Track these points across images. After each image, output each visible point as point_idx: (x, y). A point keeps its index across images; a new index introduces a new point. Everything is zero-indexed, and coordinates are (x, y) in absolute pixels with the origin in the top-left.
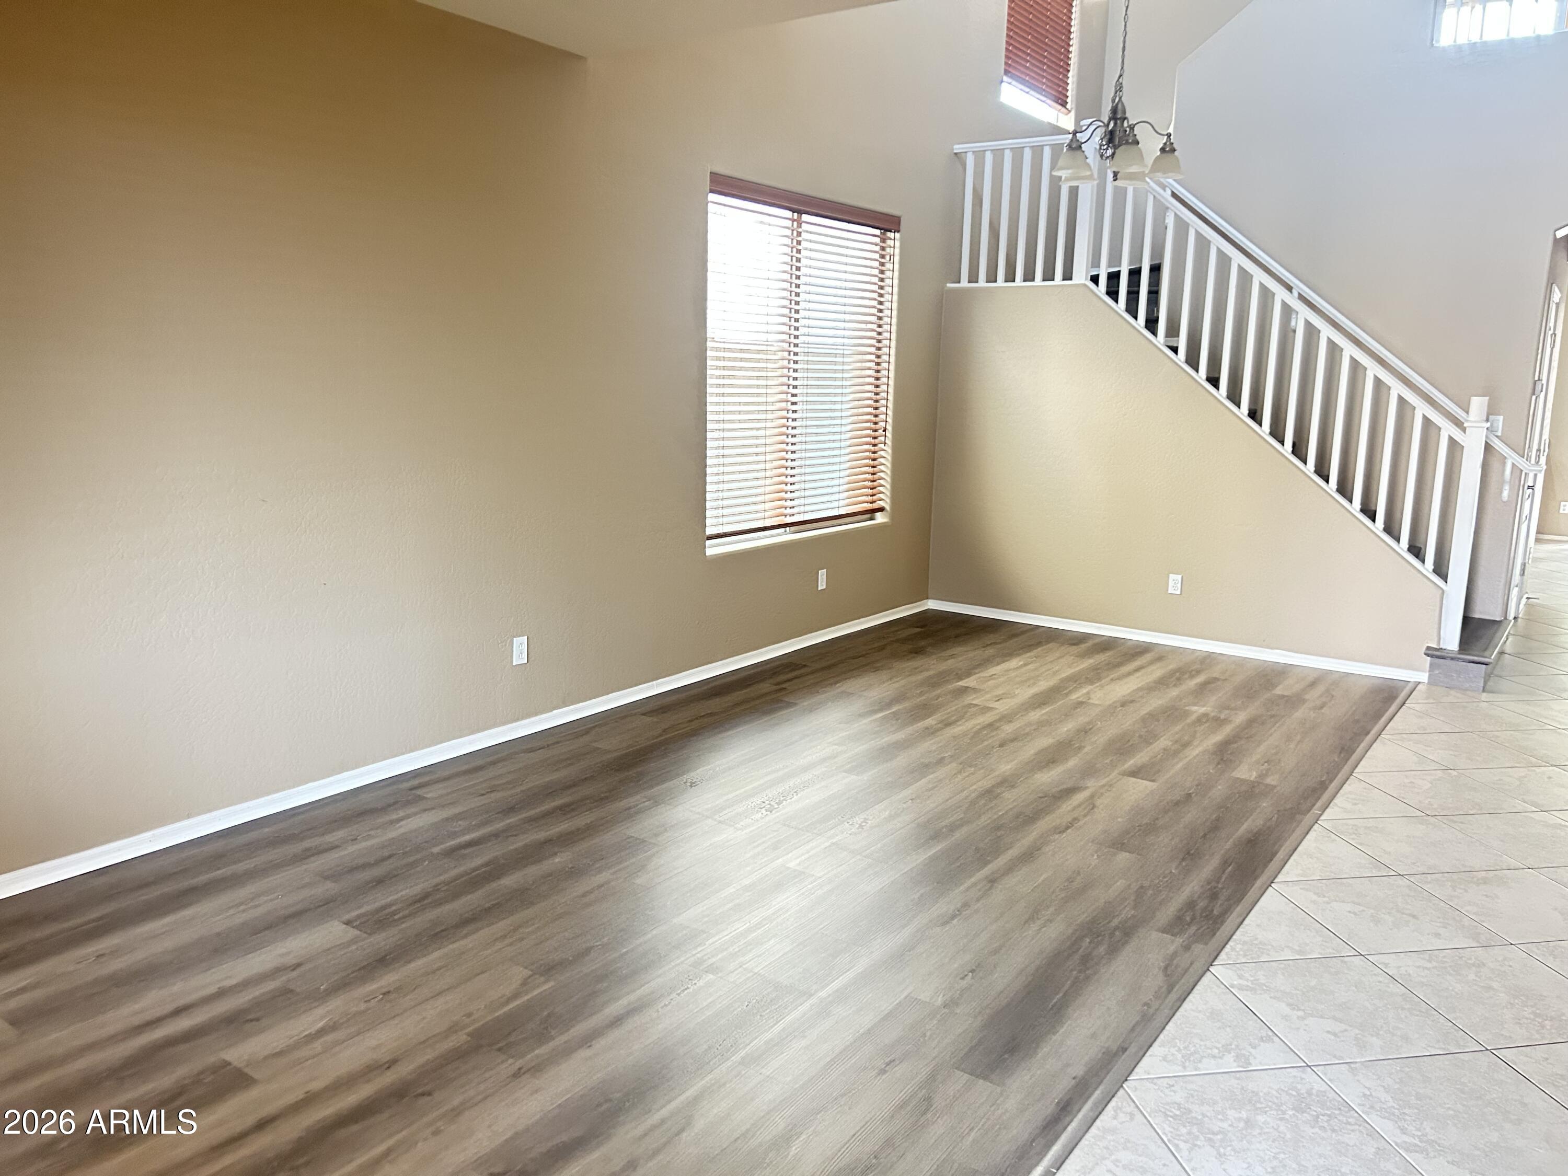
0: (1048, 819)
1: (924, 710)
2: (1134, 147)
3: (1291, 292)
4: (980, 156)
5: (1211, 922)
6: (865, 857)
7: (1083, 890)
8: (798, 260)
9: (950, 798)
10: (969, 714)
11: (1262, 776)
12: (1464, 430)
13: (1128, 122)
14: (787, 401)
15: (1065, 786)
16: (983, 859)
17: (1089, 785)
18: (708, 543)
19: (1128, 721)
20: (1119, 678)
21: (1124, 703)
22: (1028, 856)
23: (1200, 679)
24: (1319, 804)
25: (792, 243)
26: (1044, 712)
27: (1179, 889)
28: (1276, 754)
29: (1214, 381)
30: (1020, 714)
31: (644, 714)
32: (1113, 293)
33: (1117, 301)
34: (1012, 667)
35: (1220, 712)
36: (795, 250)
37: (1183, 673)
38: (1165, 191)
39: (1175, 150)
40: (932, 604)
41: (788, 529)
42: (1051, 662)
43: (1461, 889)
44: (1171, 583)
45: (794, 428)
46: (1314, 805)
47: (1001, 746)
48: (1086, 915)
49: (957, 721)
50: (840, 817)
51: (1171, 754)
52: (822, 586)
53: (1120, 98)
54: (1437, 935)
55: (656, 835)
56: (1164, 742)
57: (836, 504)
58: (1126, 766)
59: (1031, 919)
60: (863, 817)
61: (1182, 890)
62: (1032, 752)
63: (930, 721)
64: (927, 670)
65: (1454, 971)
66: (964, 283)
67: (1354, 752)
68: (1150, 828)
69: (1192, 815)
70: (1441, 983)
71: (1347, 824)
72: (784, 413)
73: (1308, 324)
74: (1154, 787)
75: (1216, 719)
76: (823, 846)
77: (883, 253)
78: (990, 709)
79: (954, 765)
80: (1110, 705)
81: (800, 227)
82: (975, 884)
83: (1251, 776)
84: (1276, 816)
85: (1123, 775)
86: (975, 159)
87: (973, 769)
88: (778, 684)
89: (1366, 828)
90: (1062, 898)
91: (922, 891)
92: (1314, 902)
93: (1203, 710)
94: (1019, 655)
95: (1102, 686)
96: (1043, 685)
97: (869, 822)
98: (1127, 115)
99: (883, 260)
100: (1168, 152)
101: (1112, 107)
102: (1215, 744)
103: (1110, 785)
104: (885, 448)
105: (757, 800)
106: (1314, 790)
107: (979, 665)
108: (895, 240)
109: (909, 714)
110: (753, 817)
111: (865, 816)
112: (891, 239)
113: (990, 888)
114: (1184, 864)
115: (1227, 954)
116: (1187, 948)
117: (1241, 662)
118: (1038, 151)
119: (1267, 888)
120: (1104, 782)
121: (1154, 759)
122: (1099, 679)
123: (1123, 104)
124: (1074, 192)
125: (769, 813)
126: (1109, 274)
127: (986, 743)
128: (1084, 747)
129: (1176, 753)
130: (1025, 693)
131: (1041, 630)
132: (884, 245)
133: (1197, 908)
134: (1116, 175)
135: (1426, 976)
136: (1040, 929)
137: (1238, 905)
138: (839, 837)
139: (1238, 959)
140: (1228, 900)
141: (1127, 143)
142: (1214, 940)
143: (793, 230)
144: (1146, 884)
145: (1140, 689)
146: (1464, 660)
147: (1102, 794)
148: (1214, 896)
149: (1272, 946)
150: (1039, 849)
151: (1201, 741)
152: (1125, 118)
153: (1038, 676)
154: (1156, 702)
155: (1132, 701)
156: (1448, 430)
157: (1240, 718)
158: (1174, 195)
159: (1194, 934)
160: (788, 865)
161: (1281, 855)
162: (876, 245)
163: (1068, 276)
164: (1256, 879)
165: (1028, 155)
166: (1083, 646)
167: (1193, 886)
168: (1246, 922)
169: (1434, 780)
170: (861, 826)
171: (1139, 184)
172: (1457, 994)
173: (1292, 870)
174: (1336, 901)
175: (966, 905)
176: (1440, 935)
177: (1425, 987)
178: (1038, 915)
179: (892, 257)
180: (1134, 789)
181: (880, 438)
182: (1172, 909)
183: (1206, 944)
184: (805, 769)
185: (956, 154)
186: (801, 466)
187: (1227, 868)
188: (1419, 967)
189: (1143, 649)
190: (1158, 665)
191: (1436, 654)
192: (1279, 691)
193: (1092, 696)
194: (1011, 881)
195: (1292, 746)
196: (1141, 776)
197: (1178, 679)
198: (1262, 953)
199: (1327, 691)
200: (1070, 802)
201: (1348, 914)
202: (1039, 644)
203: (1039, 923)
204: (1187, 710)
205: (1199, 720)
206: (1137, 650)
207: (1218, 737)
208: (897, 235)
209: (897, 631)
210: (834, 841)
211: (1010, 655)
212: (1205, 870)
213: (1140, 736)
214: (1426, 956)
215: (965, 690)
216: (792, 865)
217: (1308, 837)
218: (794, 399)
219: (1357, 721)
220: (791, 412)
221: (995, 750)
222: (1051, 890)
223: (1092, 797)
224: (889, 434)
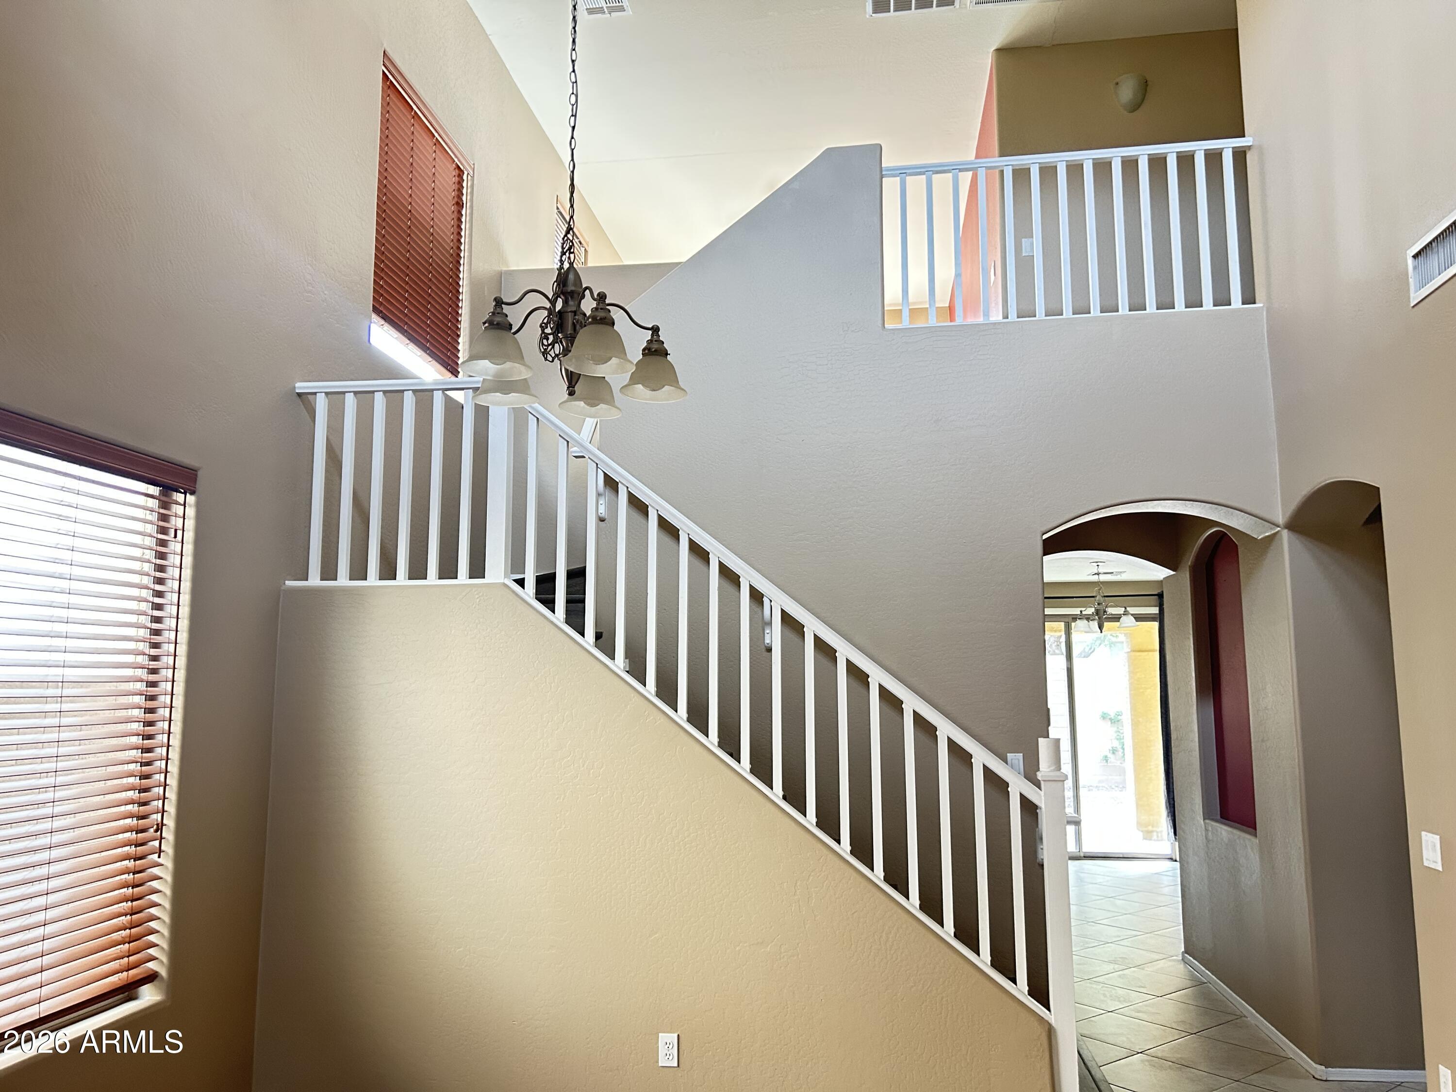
33: (552, 610)
39: (666, 353)
44: (662, 1049)
53: (571, 264)
66: (314, 580)
77: (165, 525)
86: (329, 402)
98: (585, 291)
99: (163, 537)
100: (655, 355)
101: (557, 278)
104: (160, 861)
108: (186, 508)
112: (177, 503)
123: (577, 271)
126: (538, 577)
132: (165, 512)
162: (152, 510)
163: (477, 570)
179: (179, 533)
181: (151, 844)
185: (298, 394)
208: (191, 499)
224: (169, 834)
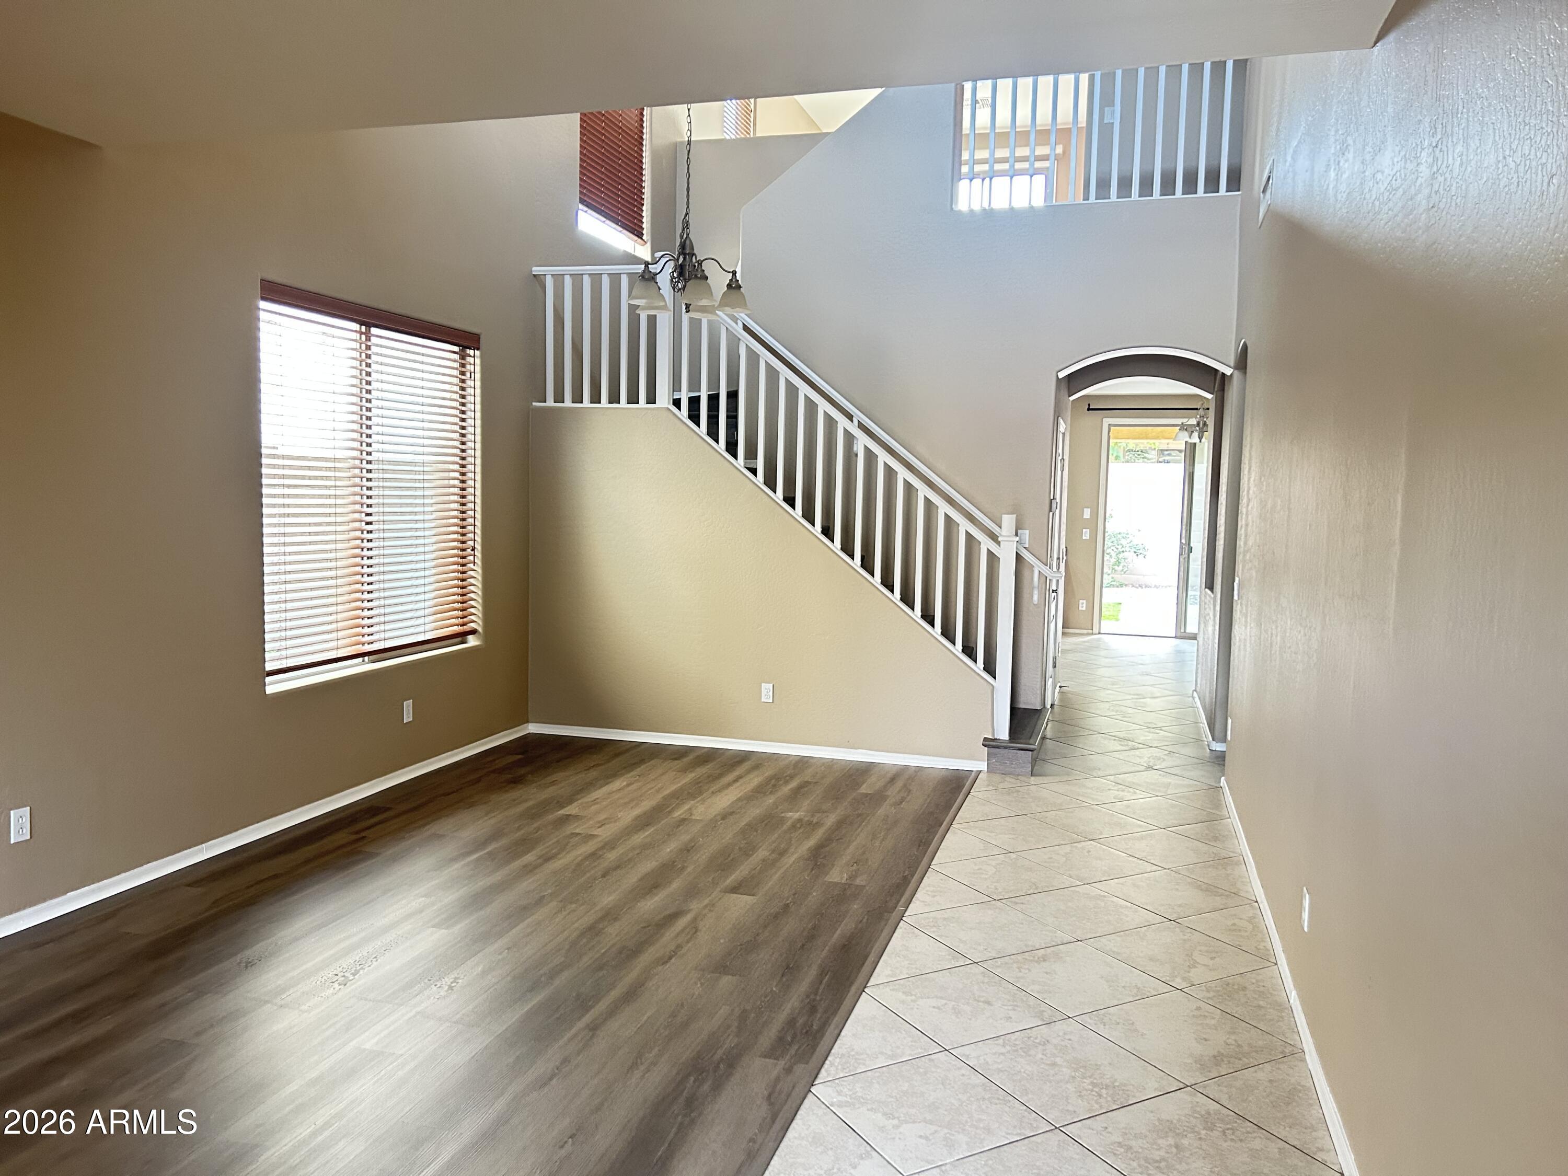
0: (652, 950)
1: (524, 845)
2: (703, 282)
3: (852, 421)
4: (559, 279)
5: (810, 1038)
6: (455, 1023)
7: (685, 1025)
8: (369, 374)
9: (552, 940)
10: (570, 845)
11: (852, 877)
12: (999, 543)
13: (696, 258)
14: (361, 521)
15: (668, 912)
16: (583, 1004)
17: (692, 907)
18: (268, 679)
19: (728, 835)
20: (720, 790)
21: (724, 816)
22: (631, 995)
23: (794, 784)
24: (903, 900)
25: (361, 356)
26: (647, 833)
27: (779, 1008)
28: (864, 853)
29: (790, 501)
30: (623, 839)
31: (189, 885)
32: (694, 417)
33: (698, 425)
34: (615, 789)
35: (813, 816)
36: (364, 364)
37: (778, 779)
38: (737, 324)
39: (740, 287)
40: (533, 728)
41: (366, 658)
42: (653, 780)
43: (1025, 969)
44: (764, 692)
45: (370, 549)
46: (898, 902)
47: (603, 876)
48: (690, 1051)
49: (559, 854)
50: (426, 981)
51: (768, 865)
52: (408, 717)
53: (688, 235)
54: (1009, 1018)
55: (198, 1034)
56: (762, 853)
57: (421, 629)
58: (728, 881)
59: (634, 1066)
60: (453, 976)
61: (783, 1008)
62: (635, 879)
63: (529, 858)
64: (526, 801)
65: (1024, 1052)
66: (550, 403)
67: (930, 844)
68: (752, 946)
69: (791, 926)
70: (1014, 1066)
71: (928, 918)
72: (358, 534)
73: (868, 451)
74: (755, 901)
75: (810, 823)
76: (406, 1018)
77: (463, 369)
78: (593, 836)
79: (554, 904)
80: (711, 820)
81: (370, 340)
82: (575, 1035)
83: (842, 878)
84: (866, 917)
85: (725, 892)
86: (554, 283)
87: (574, 906)
88: (357, 833)
89: (945, 919)
90: (666, 1036)
91: (518, 1053)
92: (903, 1002)
93: (796, 815)
94: (623, 775)
95: (704, 800)
96: (646, 805)
97: (460, 981)
98: (695, 252)
99: (463, 377)
100: (734, 288)
101: (681, 242)
102: (809, 849)
103: (712, 905)
104: (475, 568)
105: (329, 973)
106: (898, 886)
107: (581, 790)
108: (475, 359)
109: (507, 852)
110: (323, 995)
111: (456, 975)
112: (470, 356)
113: (591, 1038)
114: (784, 979)
115: (826, 1071)
116: (789, 1070)
117: (831, 764)
118: (615, 279)
119: (861, 994)
120: (706, 902)
121: (754, 872)
122: (701, 793)
123: (690, 241)
124: (652, 320)
125: (342, 987)
126: (690, 398)
127: (588, 875)
128: (687, 867)
129: (773, 863)
130: (627, 816)
131: (643, 747)
132: (463, 362)
133: (798, 1025)
134: (688, 307)
135: (1001, 1062)
136: (644, 1075)
137: (835, 1016)
138: (424, 1005)
139: (837, 1073)
140: (825, 1012)
141: (696, 276)
142: (815, 1056)
143: (361, 344)
144: (748, 1007)
145: (739, 799)
146: (1014, 748)
147: (705, 915)
148: (813, 1009)
149: (867, 1054)
150: (643, 985)
151: (796, 848)
152: (694, 254)
153: (641, 796)
154: (755, 811)
155: (732, 813)
156: (986, 544)
157: (831, 820)
158: (746, 328)
159: (796, 1054)
160: (363, 1047)
161: (871, 958)
162: (456, 361)
163: (651, 399)
164: (852, 984)
165: (606, 281)
166: (686, 760)
167: (793, 1002)
168: (843, 1034)
169: (998, 864)
170: (451, 988)
171: (712, 317)
172: (1028, 1075)
173: (882, 973)
174: (922, 998)
175: (566, 1061)
176: (1011, 1018)
177: (1001, 1074)
178: (641, 1059)
179: (473, 374)
180: (735, 906)
181: (469, 558)
182: (774, 1031)
183: (807, 1063)
184: (386, 930)
185: (535, 276)
186: (379, 590)
187: (824, 978)
188: (995, 1054)
189: (743, 757)
190: (756, 773)
191: (990, 743)
192: (864, 789)
193: (694, 812)
194: (614, 1025)
195: (877, 844)
196: (741, 890)
197: (774, 786)
198: (859, 1064)
199: (905, 785)
200: (673, 929)
201: (931, 1009)
202: (642, 761)
203: (642, 1068)
204: (783, 817)
205: (794, 827)
206: (736, 760)
207: (811, 842)
208: (477, 353)
209: (494, 760)
210: (419, 1009)
211: (614, 775)
212: (804, 983)
213: (740, 849)
214: (1001, 1041)
215: (567, 818)
216: (368, 1046)
217: (895, 935)
218: (369, 519)
219: (932, 813)
220: (365, 532)
221: (597, 882)
222: (655, 1028)
223: (695, 920)
224: (478, 553)
